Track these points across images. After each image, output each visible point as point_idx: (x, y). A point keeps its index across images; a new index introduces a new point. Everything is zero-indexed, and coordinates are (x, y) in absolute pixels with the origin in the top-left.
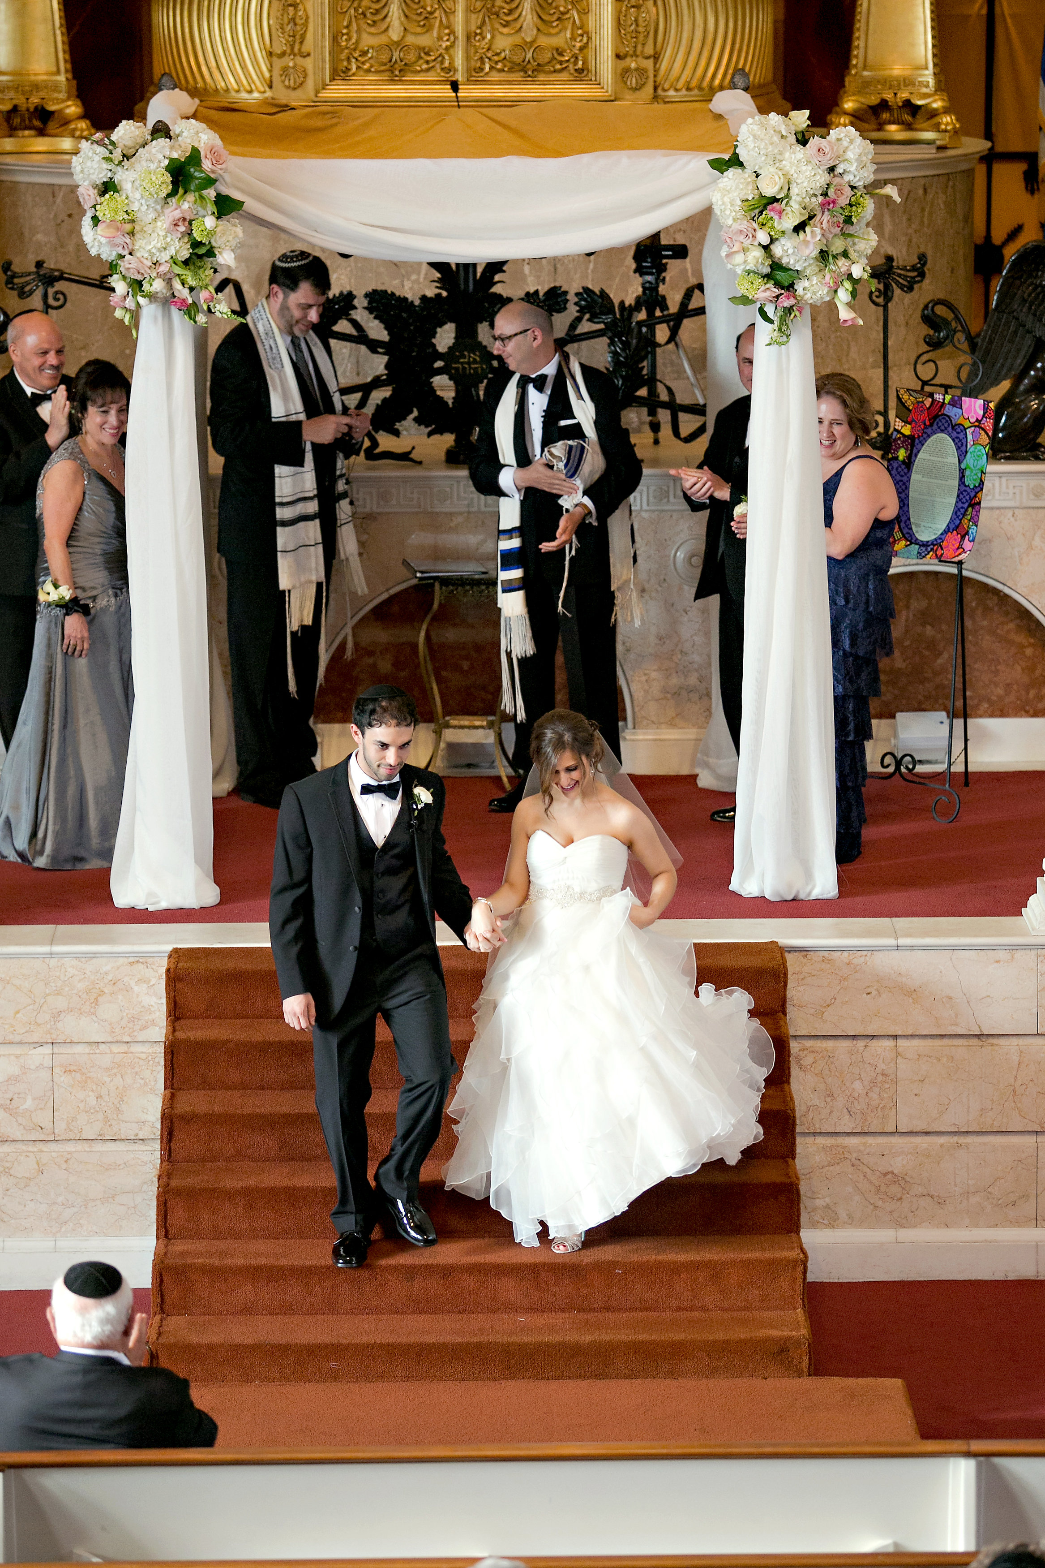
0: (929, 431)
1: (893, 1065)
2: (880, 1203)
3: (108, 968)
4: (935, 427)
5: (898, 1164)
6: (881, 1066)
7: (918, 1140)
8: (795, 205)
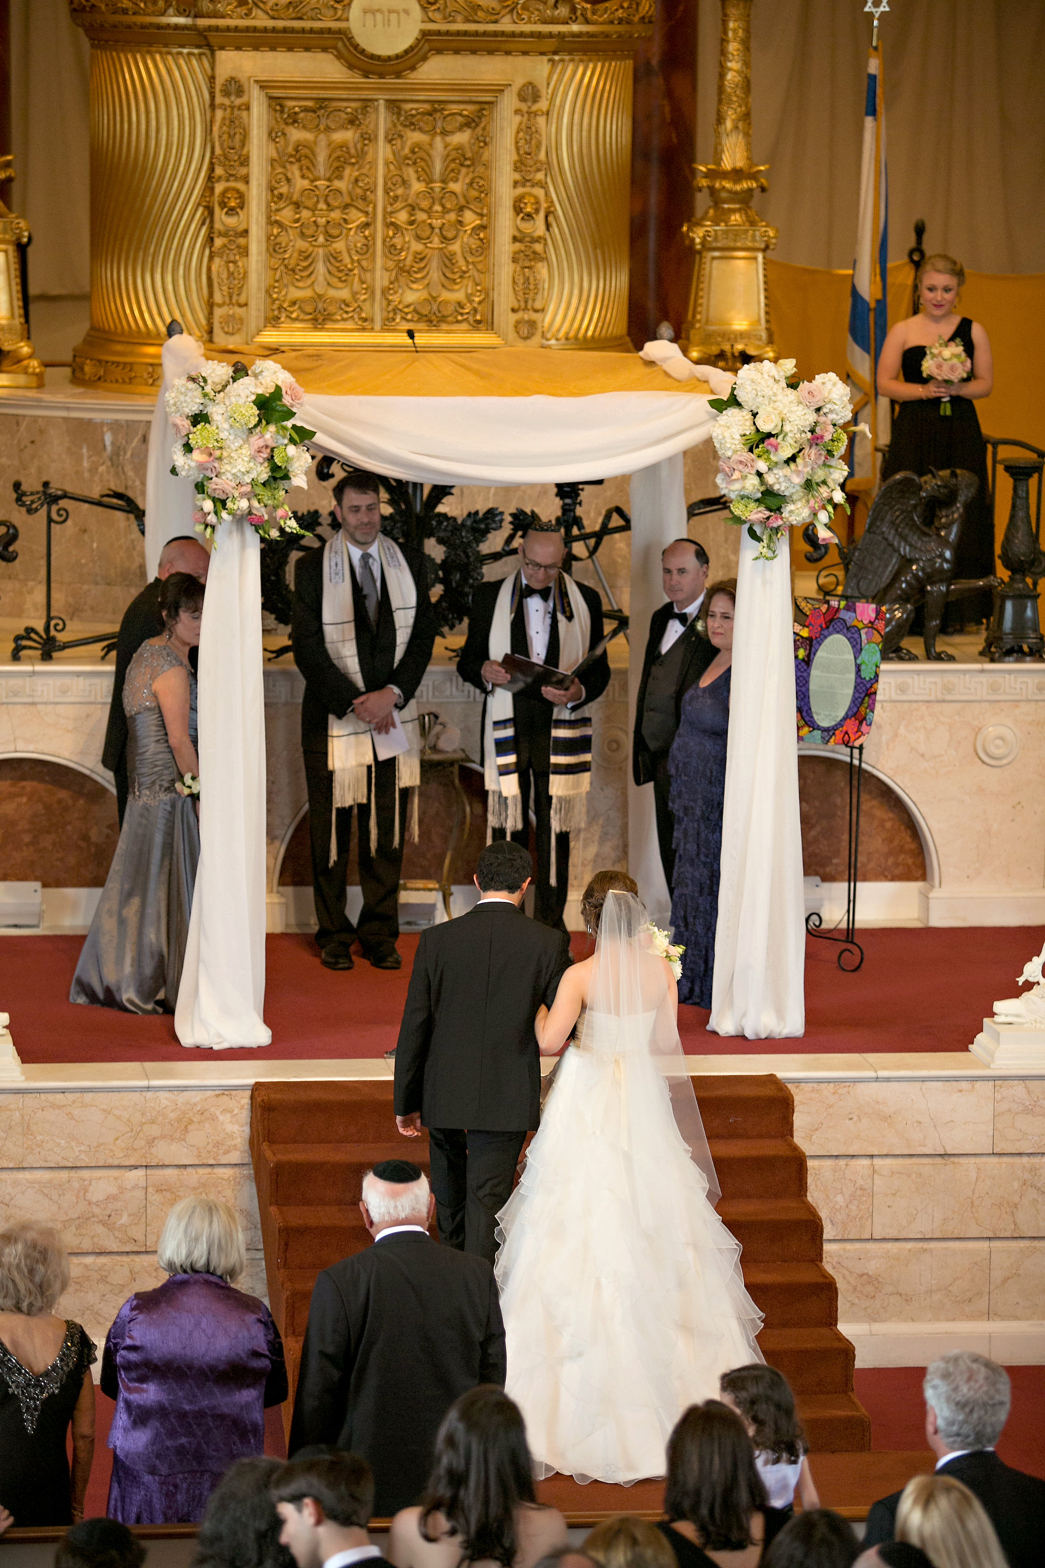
0: (826, 632)
1: (870, 1181)
2: (856, 1301)
3: (197, 1099)
4: (831, 629)
5: (872, 1267)
6: (861, 1182)
7: (889, 1246)
8: (789, 440)
